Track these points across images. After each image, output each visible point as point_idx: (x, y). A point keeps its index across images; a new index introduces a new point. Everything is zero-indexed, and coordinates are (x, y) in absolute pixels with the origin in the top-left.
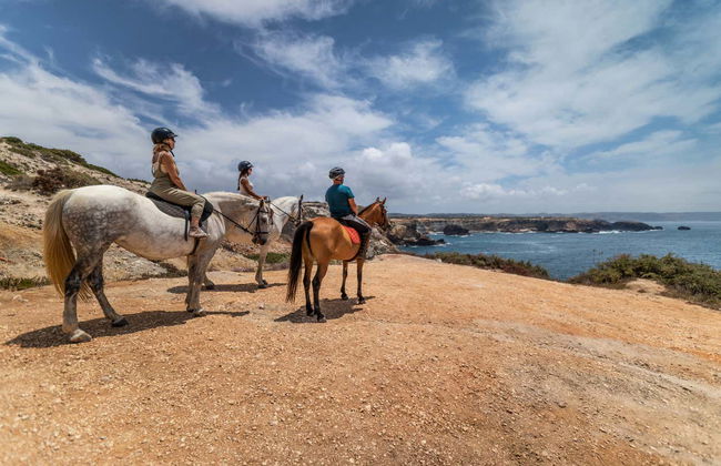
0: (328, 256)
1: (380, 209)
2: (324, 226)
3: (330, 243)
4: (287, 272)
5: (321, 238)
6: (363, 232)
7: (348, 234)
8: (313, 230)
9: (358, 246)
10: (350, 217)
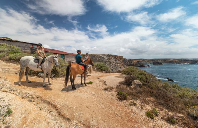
0: (76, 73)
1: (90, 60)
2: (74, 66)
3: (76, 70)
4: (65, 77)
5: (73, 69)
6: (85, 67)
7: (81, 67)
8: (71, 67)
9: (84, 70)
10: (81, 63)
